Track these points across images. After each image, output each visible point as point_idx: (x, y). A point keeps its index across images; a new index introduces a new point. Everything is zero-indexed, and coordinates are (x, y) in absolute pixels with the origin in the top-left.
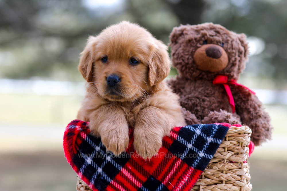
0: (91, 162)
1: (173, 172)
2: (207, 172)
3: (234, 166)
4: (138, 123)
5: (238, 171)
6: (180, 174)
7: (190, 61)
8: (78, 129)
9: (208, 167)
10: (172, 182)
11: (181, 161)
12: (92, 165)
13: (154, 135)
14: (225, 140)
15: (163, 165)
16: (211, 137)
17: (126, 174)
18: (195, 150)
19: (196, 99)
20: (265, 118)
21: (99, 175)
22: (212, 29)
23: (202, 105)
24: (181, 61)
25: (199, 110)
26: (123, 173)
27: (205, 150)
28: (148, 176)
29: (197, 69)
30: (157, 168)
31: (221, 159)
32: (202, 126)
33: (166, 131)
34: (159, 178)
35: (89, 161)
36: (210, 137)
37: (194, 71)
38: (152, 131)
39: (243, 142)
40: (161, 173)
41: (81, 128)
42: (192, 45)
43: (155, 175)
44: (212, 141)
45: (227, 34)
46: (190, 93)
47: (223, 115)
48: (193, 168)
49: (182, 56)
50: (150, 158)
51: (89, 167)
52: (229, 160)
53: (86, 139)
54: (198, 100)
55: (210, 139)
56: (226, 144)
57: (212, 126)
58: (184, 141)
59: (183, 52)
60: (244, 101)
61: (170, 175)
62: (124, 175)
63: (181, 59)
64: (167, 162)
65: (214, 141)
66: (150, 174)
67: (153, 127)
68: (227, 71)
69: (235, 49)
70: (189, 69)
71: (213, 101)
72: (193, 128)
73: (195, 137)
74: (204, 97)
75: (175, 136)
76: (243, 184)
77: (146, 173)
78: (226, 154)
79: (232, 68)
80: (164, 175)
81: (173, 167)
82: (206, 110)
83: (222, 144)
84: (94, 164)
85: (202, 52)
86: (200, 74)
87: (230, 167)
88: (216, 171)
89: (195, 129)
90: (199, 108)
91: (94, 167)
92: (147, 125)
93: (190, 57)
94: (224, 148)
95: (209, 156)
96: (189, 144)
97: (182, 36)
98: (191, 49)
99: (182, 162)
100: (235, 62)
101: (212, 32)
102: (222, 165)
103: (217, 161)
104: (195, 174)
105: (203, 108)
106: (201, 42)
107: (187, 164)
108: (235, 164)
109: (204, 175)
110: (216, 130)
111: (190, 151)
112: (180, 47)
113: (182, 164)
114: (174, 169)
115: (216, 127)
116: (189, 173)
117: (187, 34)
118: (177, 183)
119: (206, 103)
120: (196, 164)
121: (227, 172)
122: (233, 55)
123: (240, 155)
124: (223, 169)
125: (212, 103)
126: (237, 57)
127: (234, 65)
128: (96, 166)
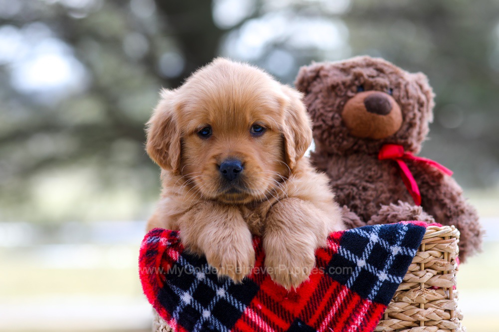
0: (191, 300)
1: (335, 311)
2: (393, 307)
3: (438, 295)
4: (270, 227)
5: (446, 304)
6: (347, 313)
7: (337, 122)
8: (164, 244)
9: (394, 299)
10: (335, 329)
11: (347, 289)
12: (193, 306)
13: (301, 246)
14: (420, 250)
15: (318, 298)
16: (398, 245)
17: (254, 318)
18: (370, 270)
19: (351, 187)
20: (471, 214)
21: (206, 323)
22: (369, 65)
23: (362, 197)
24: (320, 123)
25: (359, 206)
26: (248, 317)
27: (388, 269)
28: (292, 321)
29: (349, 135)
30: (306, 304)
31: (416, 284)
32: (379, 229)
33: (320, 239)
34: (312, 322)
35: (187, 298)
36: (396, 245)
37: (343, 139)
38: (298, 239)
39: (450, 252)
40: (314, 314)
41: (169, 241)
42: (339, 93)
43: (304, 317)
44: (399, 252)
45: (396, 73)
46: (339, 178)
47: (406, 210)
48: (369, 301)
49: (322, 115)
50: (296, 286)
51: (188, 309)
52: (429, 285)
53: (180, 261)
54: (355, 189)
55: (396, 250)
56: (422, 257)
57: (396, 226)
58: (351, 255)
59: (323, 108)
60: (432, 188)
61: (330, 316)
62: (250, 321)
63: (320, 119)
64: (323, 294)
65: (404, 252)
66: (295, 316)
67: (298, 232)
68: (402, 137)
69: (411, 98)
70: (336, 135)
71: (381, 189)
72: (365, 232)
73: (369, 248)
74: (364, 184)
75: (334, 248)
76: (456, 325)
77: (287, 315)
78: (423, 275)
79: (410, 131)
80: (320, 316)
81: (334, 302)
82: (372, 204)
83: (416, 257)
84: (196, 304)
85: (358, 105)
86: (355, 144)
87: (432, 297)
88: (407, 304)
89: (367, 234)
90: (358, 202)
91: (197, 308)
92: (287, 230)
93: (337, 115)
94: (419, 264)
95: (396, 279)
96: (359, 259)
97: (318, 80)
98: (338, 101)
99: (349, 292)
100: (414, 121)
101: (371, 71)
102: (418, 293)
103: (409, 288)
104: (373, 312)
105: (365, 202)
106: (354, 88)
107: (359, 294)
108: (439, 291)
109: (388, 314)
110: (405, 233)
111: (361, 271)
112: (317, 98)
113: (350, 296)
114: (337, 305)
115: (404, 228)
116: (364, 310)
117: (326, 76)
118: (343, 328)
119: (370, 193)
120: (374, 295)
121: (426, 306)
122: (410, 108)
123: (446, 275)
124: (419, 301)
125: (379, 192)
126: (416, 111)
127: (411, 125)
128: (200, 307)
